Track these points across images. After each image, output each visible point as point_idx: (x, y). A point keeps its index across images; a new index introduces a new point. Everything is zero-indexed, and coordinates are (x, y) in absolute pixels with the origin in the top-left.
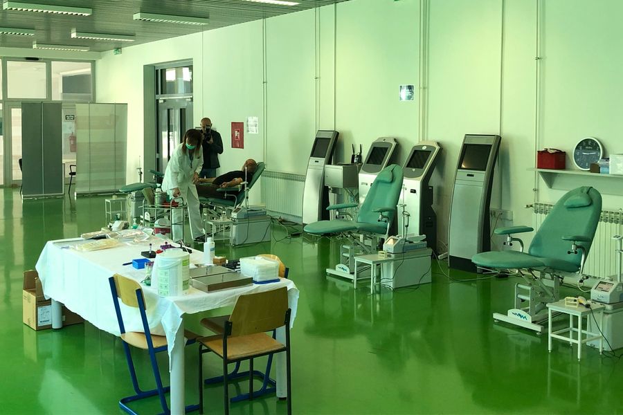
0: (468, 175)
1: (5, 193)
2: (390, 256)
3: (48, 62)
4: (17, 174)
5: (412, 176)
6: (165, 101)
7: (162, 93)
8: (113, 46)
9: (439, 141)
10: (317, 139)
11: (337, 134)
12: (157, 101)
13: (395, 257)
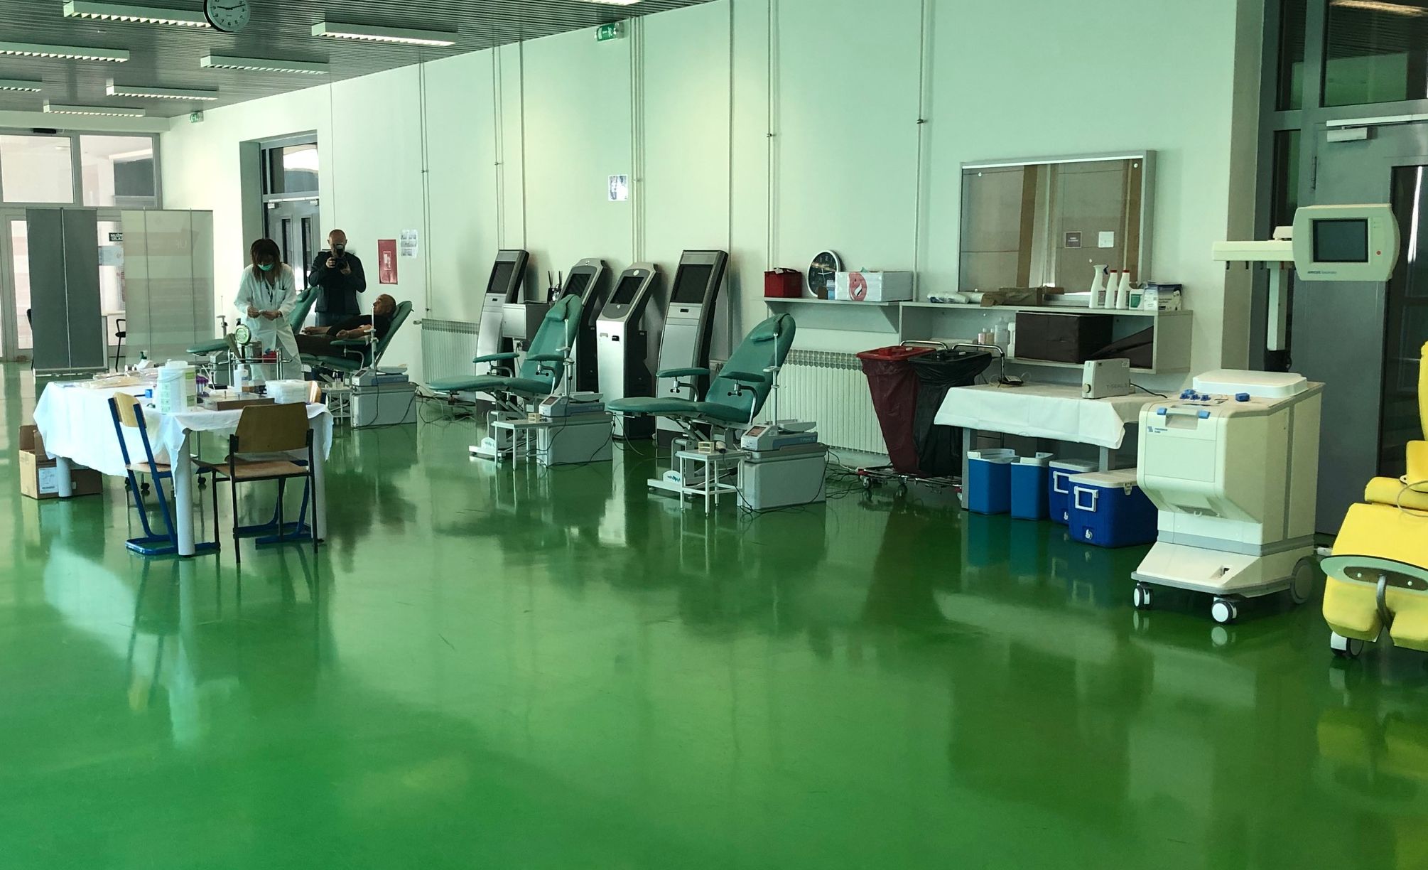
0: (682, 310)
1: (6, 370)
2: (546, 420)
3: (74, 136)
4: (25, 340)
5: (613, 316)
6: (277, 205)
7: (273, 192)
8: (189, 107)
9: (656, 263)
10: (497, 264)
11: (525, 255)
12: (266, 204)
13: (554, 422)
